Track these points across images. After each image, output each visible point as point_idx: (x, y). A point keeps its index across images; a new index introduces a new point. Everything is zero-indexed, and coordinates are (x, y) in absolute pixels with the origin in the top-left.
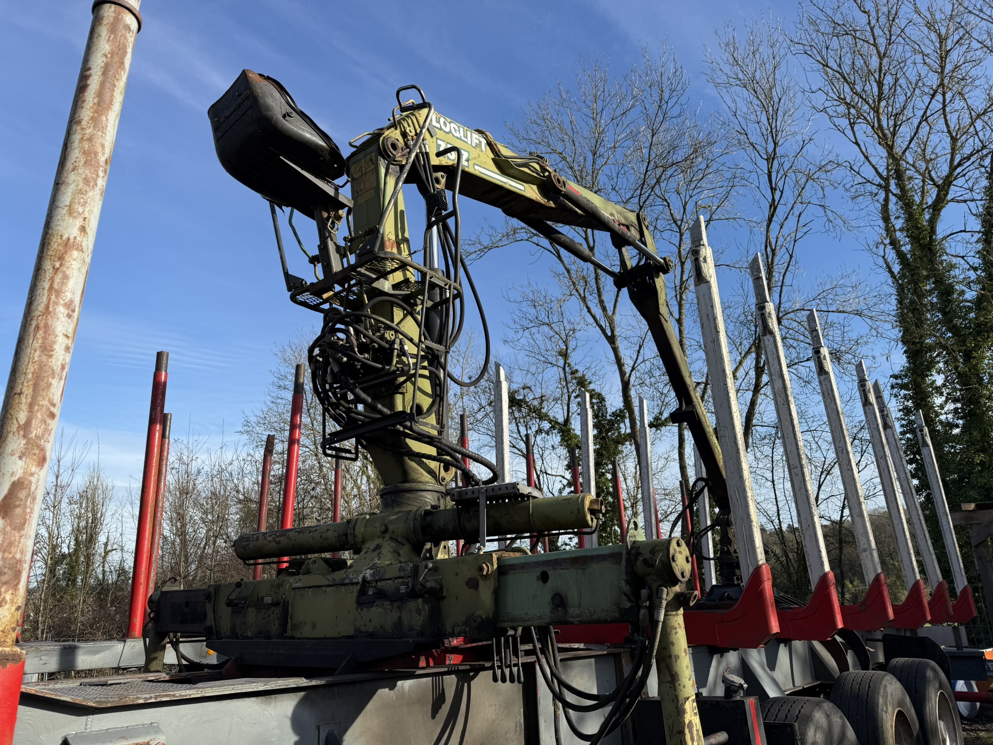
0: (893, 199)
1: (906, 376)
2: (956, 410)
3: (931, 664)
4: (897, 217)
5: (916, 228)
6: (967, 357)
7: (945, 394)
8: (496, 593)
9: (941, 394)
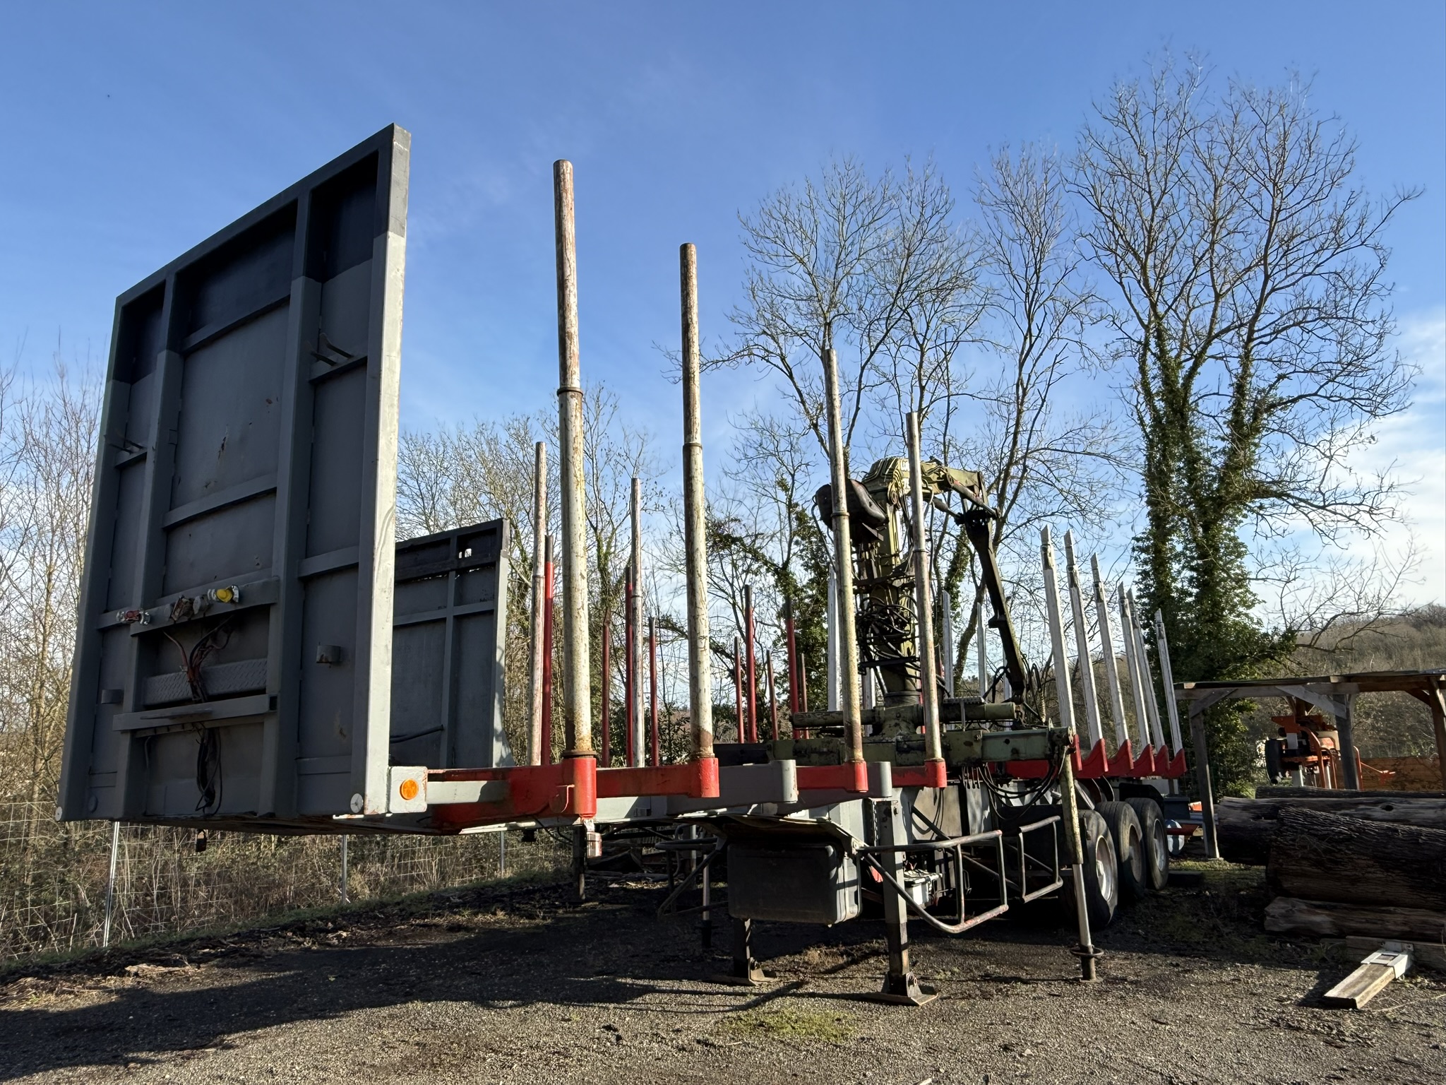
0: (1150, 359)
1: (1148, 539)
2: (1191, 580)
3: (1152, 802)
4: (1154, 378)
5: (1171, 391)
6: (1206, 528)
7: (1183, 561)
8: (982, 748)
9: (1180, 561)
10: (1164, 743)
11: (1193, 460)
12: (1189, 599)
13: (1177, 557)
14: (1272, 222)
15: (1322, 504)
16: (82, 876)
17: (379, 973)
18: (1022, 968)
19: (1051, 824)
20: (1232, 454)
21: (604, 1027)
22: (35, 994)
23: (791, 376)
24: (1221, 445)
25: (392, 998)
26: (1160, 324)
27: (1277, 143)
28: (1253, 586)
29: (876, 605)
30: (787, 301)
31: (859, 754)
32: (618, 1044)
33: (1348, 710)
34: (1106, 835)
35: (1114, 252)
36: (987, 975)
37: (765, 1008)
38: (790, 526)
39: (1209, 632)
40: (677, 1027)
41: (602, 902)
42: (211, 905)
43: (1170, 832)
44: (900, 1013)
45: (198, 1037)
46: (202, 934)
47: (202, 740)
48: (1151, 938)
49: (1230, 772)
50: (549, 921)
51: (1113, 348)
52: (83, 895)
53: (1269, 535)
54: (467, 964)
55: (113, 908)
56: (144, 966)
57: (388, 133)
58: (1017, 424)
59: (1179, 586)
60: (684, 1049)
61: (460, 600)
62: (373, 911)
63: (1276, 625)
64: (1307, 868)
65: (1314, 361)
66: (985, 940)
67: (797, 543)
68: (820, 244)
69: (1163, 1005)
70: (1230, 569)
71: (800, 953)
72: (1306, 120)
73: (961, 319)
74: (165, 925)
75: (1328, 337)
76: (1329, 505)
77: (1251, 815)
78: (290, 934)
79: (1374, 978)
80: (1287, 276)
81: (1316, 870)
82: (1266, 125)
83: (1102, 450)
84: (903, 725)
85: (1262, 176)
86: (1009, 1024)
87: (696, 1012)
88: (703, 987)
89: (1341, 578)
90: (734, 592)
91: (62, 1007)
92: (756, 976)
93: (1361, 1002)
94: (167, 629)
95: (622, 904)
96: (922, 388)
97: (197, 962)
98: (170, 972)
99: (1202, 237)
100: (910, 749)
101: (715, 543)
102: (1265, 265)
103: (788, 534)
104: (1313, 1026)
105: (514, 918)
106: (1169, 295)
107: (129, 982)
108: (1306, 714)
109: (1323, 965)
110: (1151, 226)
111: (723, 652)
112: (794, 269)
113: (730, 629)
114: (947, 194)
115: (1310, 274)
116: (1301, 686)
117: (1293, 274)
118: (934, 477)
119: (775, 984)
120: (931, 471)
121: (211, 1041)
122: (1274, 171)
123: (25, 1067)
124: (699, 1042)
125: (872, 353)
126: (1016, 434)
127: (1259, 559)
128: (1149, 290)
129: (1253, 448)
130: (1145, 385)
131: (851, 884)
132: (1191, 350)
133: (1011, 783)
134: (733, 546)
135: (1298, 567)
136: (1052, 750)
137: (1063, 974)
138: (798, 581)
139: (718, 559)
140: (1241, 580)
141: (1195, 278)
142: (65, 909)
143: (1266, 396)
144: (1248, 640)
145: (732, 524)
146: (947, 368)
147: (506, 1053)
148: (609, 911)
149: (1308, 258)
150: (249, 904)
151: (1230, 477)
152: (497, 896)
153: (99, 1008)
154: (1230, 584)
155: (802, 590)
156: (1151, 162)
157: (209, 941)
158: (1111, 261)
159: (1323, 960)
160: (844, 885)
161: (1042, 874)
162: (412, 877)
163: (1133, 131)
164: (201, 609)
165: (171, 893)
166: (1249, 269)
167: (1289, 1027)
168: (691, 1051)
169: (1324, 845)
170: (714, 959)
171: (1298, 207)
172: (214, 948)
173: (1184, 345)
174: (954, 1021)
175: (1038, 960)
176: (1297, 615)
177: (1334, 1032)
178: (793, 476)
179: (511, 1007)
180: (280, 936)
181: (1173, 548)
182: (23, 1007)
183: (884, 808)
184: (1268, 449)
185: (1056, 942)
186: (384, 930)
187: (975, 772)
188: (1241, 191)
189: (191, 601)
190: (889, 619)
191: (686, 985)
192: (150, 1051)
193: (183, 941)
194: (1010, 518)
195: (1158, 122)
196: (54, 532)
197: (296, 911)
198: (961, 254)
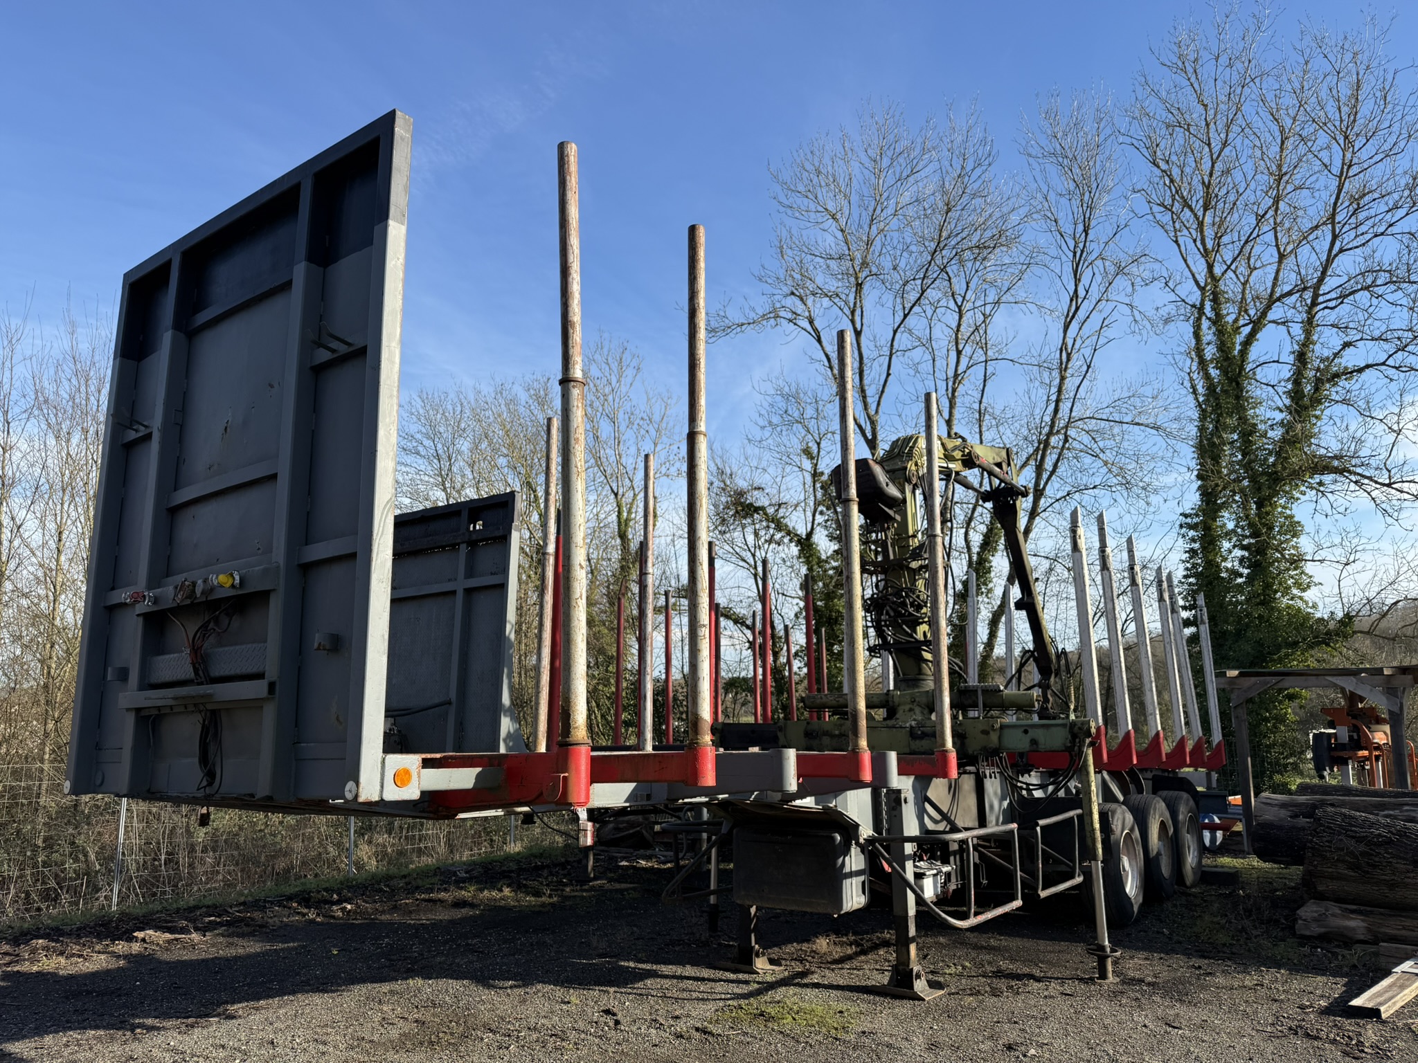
0: (1205, 324)
1: (1197, 515)
2: (1242, 560)
3: (1185, 795)
4: (1208, 344)
5: (1227, 359)
6: (1260, 505)
7: (1235, 539)
8: (1000, 738)
9: (1230, 539)
10: (1201, 734)
11: (1248, 432)
12: (1240, 580)
13: (1228, 535)
14: (1342, 178)
15: (1387, 481)
16: (92, 839)
17: (382, 948)
18: (1037, 965)
19: (1073, 817)
20: (1288, 426)
21: (603, 1011)
22: (46, 956)
23: (819, 340)
24: (1279, 416)
25: (394, 974)
26: (1216, 287)
27: (1349, 93)
28: (1309, 568)
29: (891, 587)
30: (818, 259)
31: (863, 743)
32: (616, 1029)
33: (1402, 704)
34: (1132, 830)
35: (1169, 209)
36: (999, 971)
37: (767, 998)
38: (815, 496)
39: (1260, 615)
40: (677, 1013)
41: (610, 880)
42: (218, 872)
43: (1206, 827)
44: (904, 1008)
45: (203, 1005)
46: (208, 902)
47: (204, 721)
48: (1175, 938)
49: (1277, 763)
50: (555, 899)
51: (1163, 312)
52: (92, 857)
53: (1330, 513)
54: (470, 941)
55: (121, 872)
56: (150, 932)
57: (390, 119)
58: (1060, 391)
59: (1229, 565)
60: (682, 1036)
61: (470, 573)
62: (379, 883)
63: (1332, 609)
64: (1343, 870)
65: (1383, 329)
66: (1001, 934)
67: (822, 513)
68: (854, 198)
69: (1180, 1009)
70: (1285, 549)
71: (808, 941)
72: (1382, 68)
73: (1004, 280)
74: (173, 891)
75: (1399, 302)
76: (1394, 483)
77: (1289, 813)
78: (295, 905)
79: (1403, 987)
80: (1357, 236)
81: (1353, 874)
82: (1338, 73)
83: (1151, 420)
84: (917, 710)
85: (1333, 128)
86: (1015, 1023)
87: (698, 999)
88: (706, 973)
89: (1404, 562)
90: (755, 562)
91: (72, 970)
92: (761, 964)
93: (1386, 1012)
94: (171, 610)
95: (631, 883)
96: (959, 353)
97: (203, 930)
98: (177, 940)
99: (1266, 193)
100: (924, 735)
101: (737, 512)
102: (1333, 223)
103: (812, 504)
104: (1332, 1036)
105: (521, 895)
106: (1228, 254)
107: (136, 948)
108: (1360, 706)
109: (1353, 972)
110: (1209, 182)
111: (743, 624)
112: (825, 225)
113: (751, 600)
114: (992, 146)
115: (1382, 234)
116: (1352, 678)
117: (1363, 234)
118: (957, 454)
119: (780, 972)
120: (955, 448)
121: (214, 1010)
122: (1345, 123)
123: (36, 1029)
124: (697, 1029)
125: (905, 316)
126: (1058, 401)
127: (1316, 539)
128: (1205, 250)
129: (1314, 420)
130: (1199, 351)
131: (858, 873)
132: (1249, 316)
133: (1033, 773)
134: (756, 516)
135: (1358, 548)
136: (1073, 742)
137: (1079, 973)
138: (822, 552)
139: (739, 529)
140: (1296, 561)
141: (1258, 236)
142: (75, 871)
143: (1330, 365)
144: (1302, 625)
145: (756, 493)
146: (986, 332)
147: (503, 1033)
148: (617, 890)
149: (1380, 217)
150: (256, 872)
151: (1287, 451)
152: (504, 871)
153: (108, 972)
154: (1283, 565)
155: (826, 562)
156: (1211, 112)
157: (214, 909)
158: (1166, 218)
159: (1354, 967)
160: (851, 874)
161: (1063, 868)
162: (420, 849)
163: (1193, 79)
164: (203, 593)
165: (178, 858)
166: (1317, 227)
167: (1307, 1035)
168: (689, 1039)
169: (1362, 848)
170: (720, 944)
171: (1373, 161)
172: (219, 916)
173: (1243, 309)
174: (959, 1017)
175: (1052, 957)
176: (1356, 598)
177: (1354, 1042)
178: (819, 444)
179: (511, 987)
180: (285, 907)
181: (1225, 525)
182: (35, 969)
183: (893, 796)
184: (1332, 422)
185: (1075, 938)
186: (389, 904)
187: (992, 761)
188: (1310, 144)
189: (194, 584)
190: (904, 602)
191: (689, 971)
192: (156, 1018)
193: (189, 908)
194: (1049, 491)
195: (1220, 69)
196: (64, 491)
197: (303, 880)
198: (1005, 210)
